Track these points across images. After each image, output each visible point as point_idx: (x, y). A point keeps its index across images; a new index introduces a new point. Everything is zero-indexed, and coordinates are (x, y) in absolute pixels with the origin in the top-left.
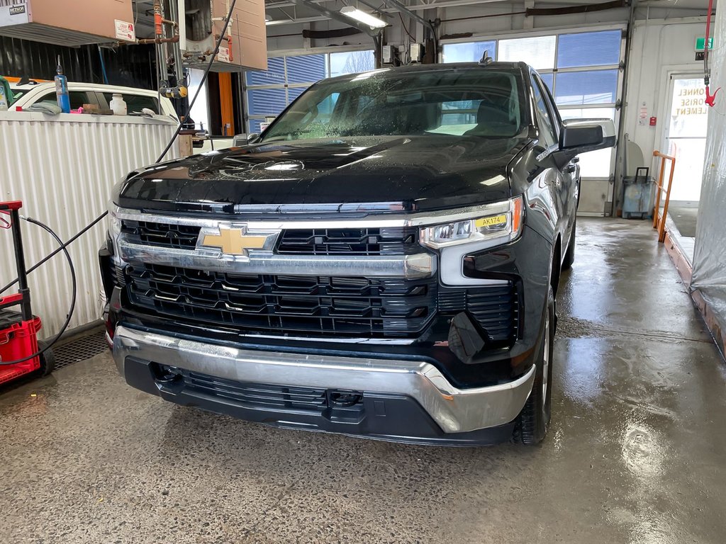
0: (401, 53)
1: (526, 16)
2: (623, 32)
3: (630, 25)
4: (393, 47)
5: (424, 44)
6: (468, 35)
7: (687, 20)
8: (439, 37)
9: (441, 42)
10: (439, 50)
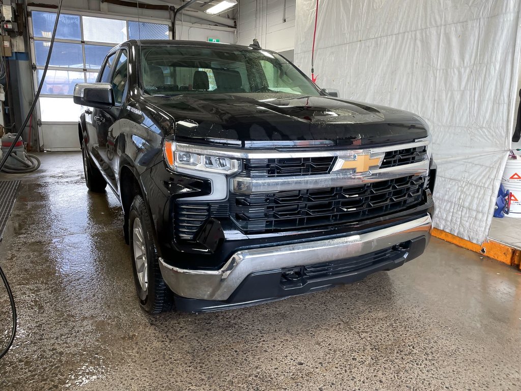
1: (102, 2)
2: (170, 27)
5: (14, 6)
6: (54, 7)
8: (26, 3)
9: (30, 8)
10: (29, 14)
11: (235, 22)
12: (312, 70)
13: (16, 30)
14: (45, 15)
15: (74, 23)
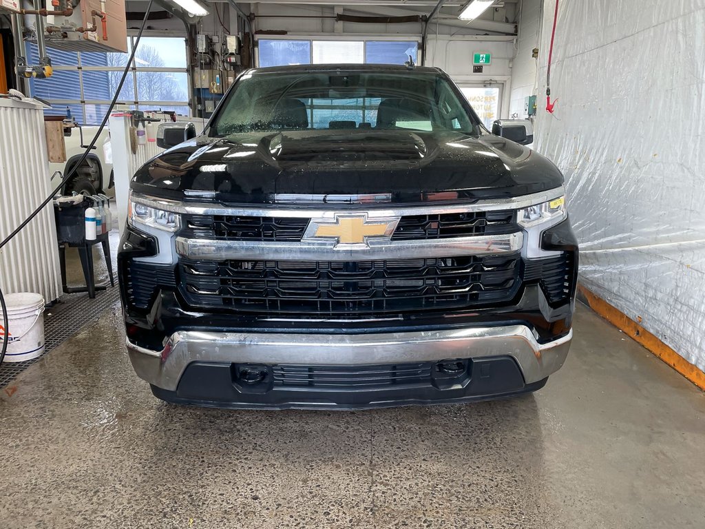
0: (215, 44)
1: (337, 21)
2: (419, 44)
3: (424, 39)
4: (207, 37)
5: (240, 36)
6: (284, 33)
7: (467, 37)
8: (254, 31)
9: (257, 37)
10: (255, 44)
11: (516, 27)
12: (548, 91)
13: (239, 63)
14: (273, 43)
15: (304, 49)
